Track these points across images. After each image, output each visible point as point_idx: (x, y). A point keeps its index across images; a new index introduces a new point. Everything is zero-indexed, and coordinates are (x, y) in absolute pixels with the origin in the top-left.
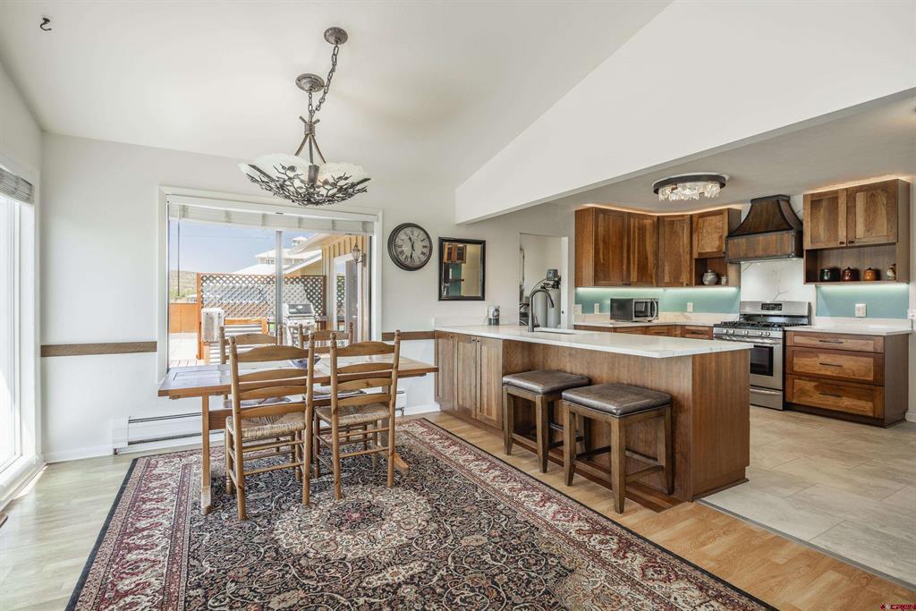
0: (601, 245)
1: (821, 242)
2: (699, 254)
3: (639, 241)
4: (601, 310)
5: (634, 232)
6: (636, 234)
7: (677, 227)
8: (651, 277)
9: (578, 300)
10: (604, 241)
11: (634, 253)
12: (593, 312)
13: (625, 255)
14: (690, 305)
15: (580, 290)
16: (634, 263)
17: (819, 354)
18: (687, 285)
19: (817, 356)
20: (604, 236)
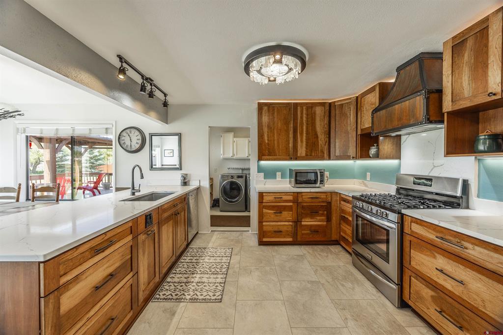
0: (266, 130)
1: (465, 99)
2: (362, 130)
3: (307, 124)
4: (283, 176)
5: (302, 117)
6: (304, 119)
7: (346, 109)
8: (323, 152)
9: (260, 170)
10: (269, 127)
11: (302, 134)
12: (275, 178)
13: (291, 135)
14: (368, 174)
15: (263, 163)
16: (302, 142)
17: (438, 256)
18: (353, 158)
19: (435, 257)
20: (269, 123)
